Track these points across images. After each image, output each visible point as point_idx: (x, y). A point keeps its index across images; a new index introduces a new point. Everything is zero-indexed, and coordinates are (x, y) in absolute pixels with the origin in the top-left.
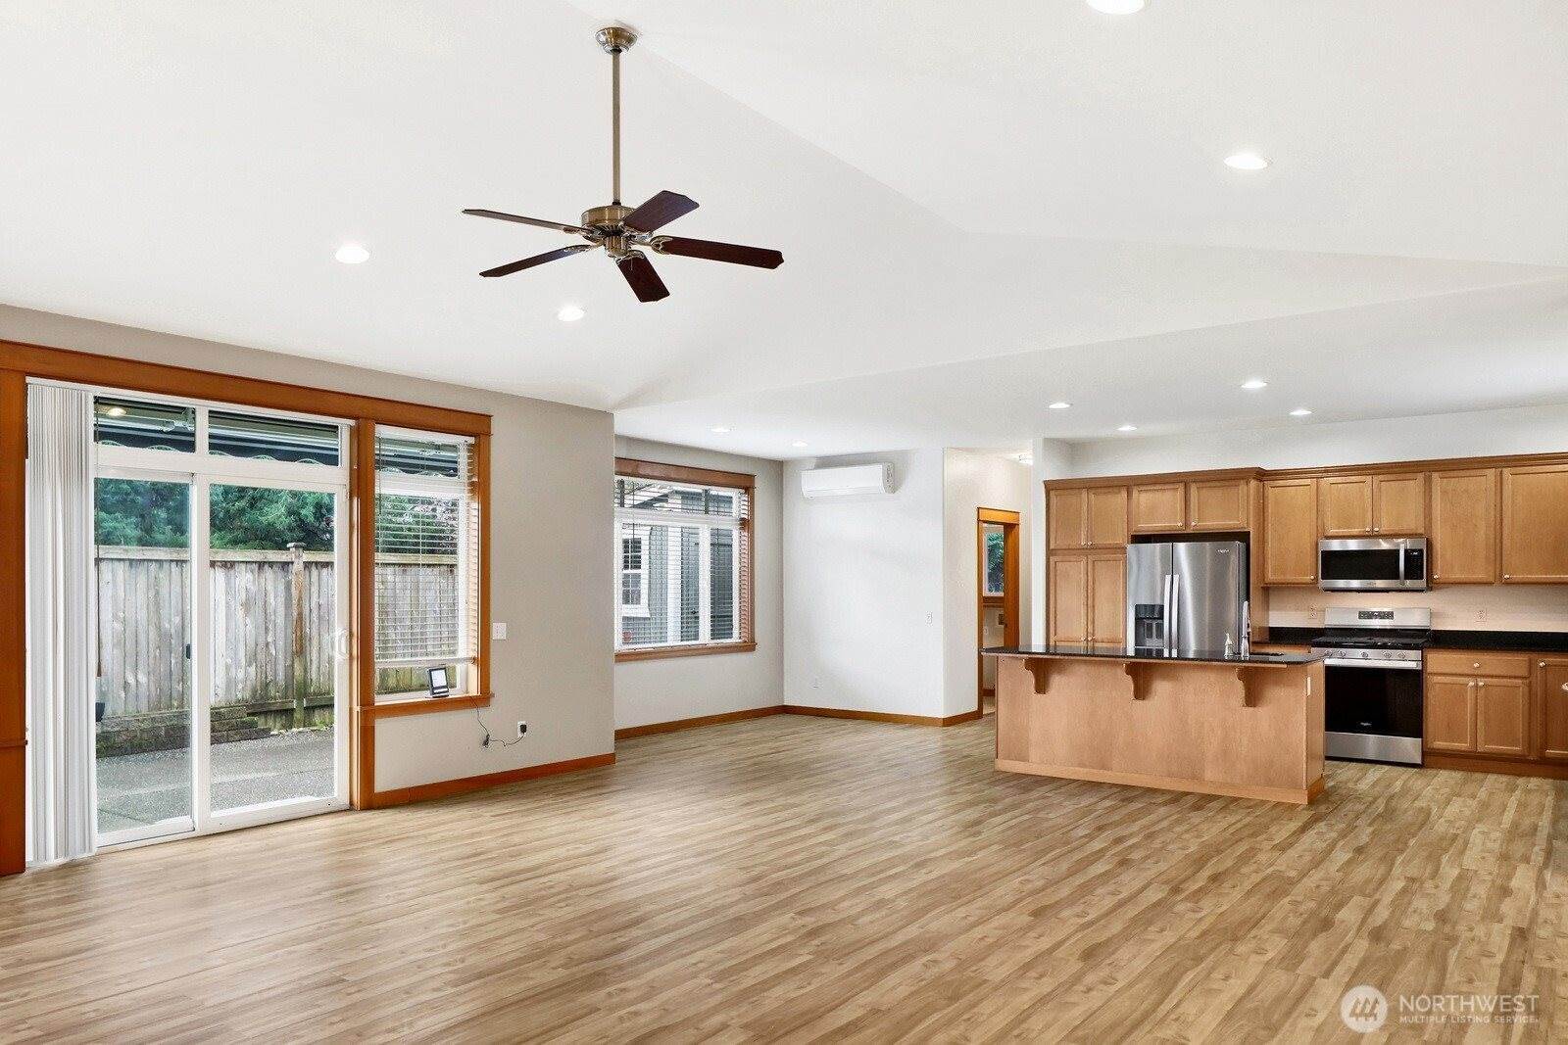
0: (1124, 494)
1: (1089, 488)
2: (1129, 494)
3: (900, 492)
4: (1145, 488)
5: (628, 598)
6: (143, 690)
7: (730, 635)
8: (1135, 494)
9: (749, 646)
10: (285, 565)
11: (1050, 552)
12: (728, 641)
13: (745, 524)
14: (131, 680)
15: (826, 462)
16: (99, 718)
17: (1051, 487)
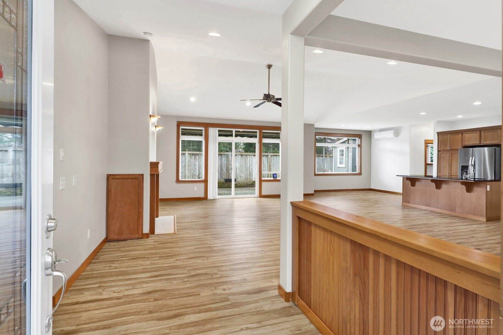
0: (461, 135)
1: (450, 134)
2: (462, 135)
3: (400, 137)
4: (467, 133)
5: (341, 163)
6: (243, 177)
7: (356, 171)
8: (464, 134)
9: (360, 174)
10: (267, 156)
11: (438, 151)
12: (356, 172)
13: (360, 146)
14: (241, 175)
15: (381, 130)
16: (235, 181)
17: (439, 134)
